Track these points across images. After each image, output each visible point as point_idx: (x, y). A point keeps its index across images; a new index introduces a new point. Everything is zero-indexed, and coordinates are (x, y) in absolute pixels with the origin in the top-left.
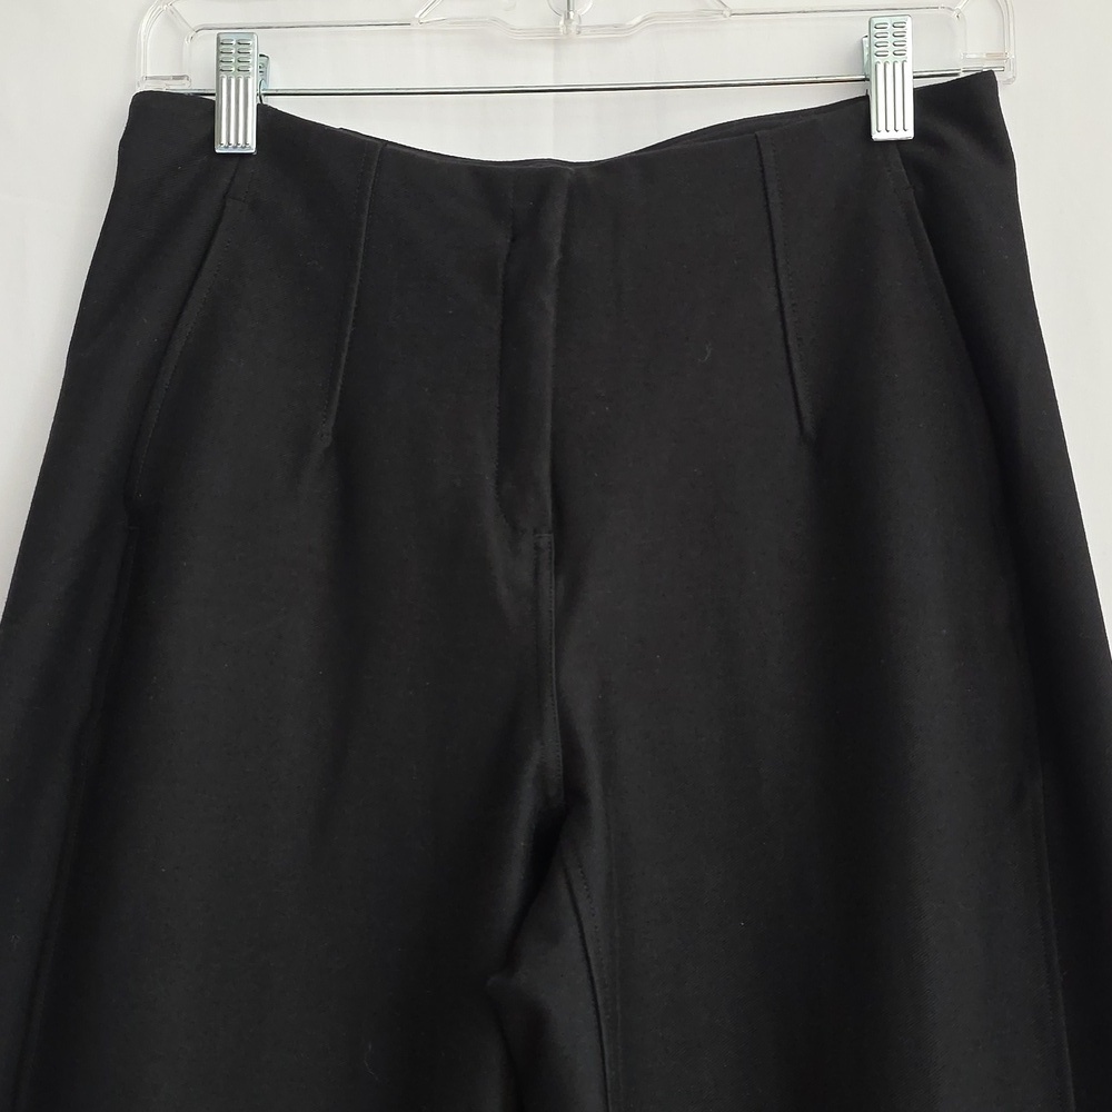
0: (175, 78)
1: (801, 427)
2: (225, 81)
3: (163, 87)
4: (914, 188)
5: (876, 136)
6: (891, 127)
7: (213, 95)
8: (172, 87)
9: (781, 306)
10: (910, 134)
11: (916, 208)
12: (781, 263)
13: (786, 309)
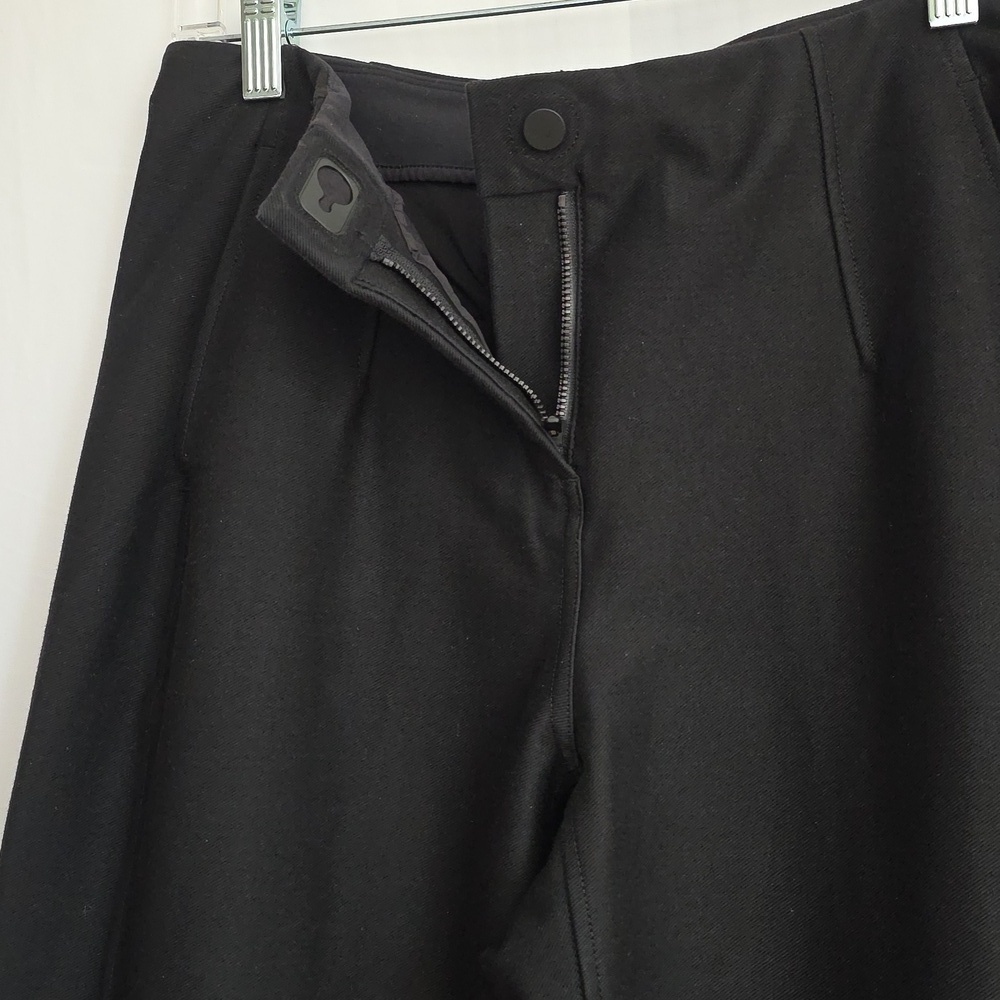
0: (210, 25)
1: (861, 358)
2: (249, 24)
3: (197, 36)
4: (979, 78)
5: (934, 23)
6: (951, 10)
7: (239, 40)
8: (206, 36)
9: (832, 225)
10: (974, 17)
11: (982, 102)
12: (831, 176)
13: (837, 227)
